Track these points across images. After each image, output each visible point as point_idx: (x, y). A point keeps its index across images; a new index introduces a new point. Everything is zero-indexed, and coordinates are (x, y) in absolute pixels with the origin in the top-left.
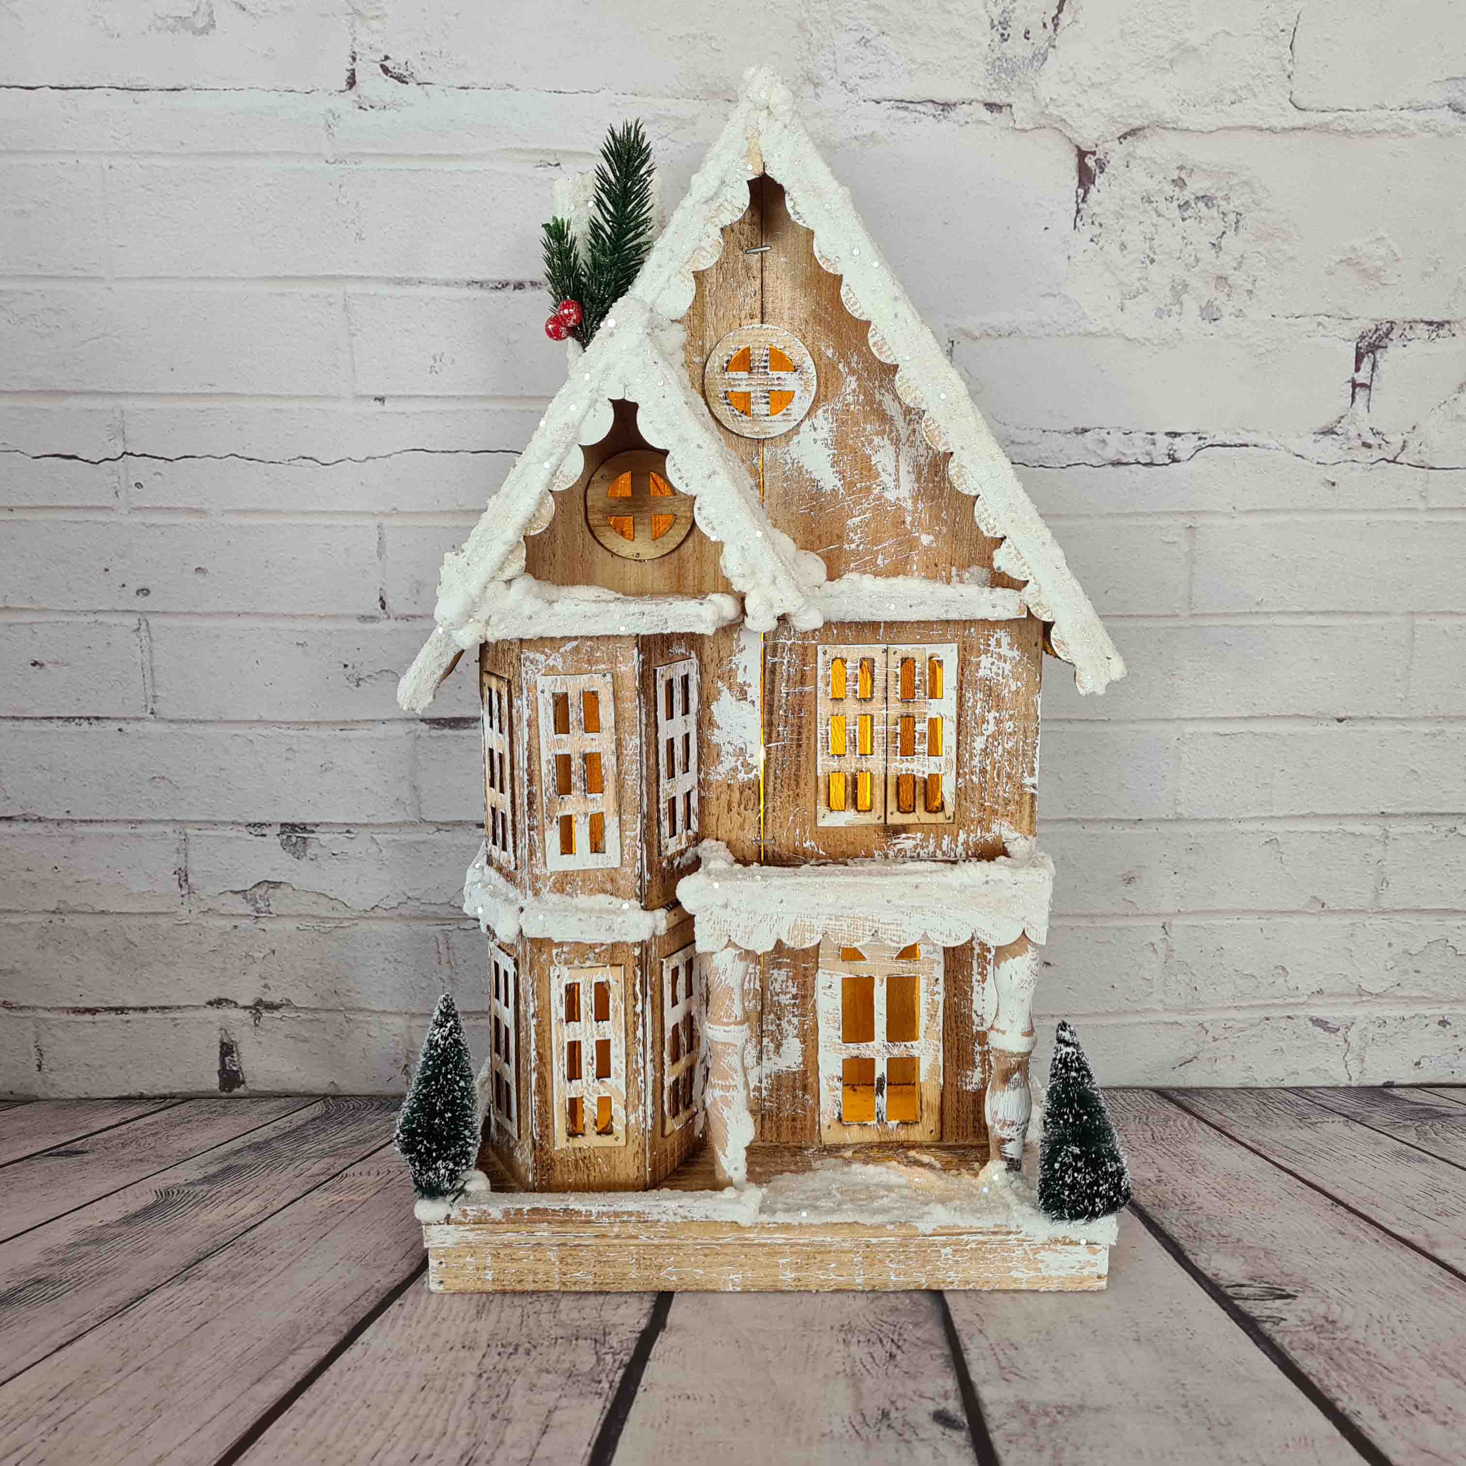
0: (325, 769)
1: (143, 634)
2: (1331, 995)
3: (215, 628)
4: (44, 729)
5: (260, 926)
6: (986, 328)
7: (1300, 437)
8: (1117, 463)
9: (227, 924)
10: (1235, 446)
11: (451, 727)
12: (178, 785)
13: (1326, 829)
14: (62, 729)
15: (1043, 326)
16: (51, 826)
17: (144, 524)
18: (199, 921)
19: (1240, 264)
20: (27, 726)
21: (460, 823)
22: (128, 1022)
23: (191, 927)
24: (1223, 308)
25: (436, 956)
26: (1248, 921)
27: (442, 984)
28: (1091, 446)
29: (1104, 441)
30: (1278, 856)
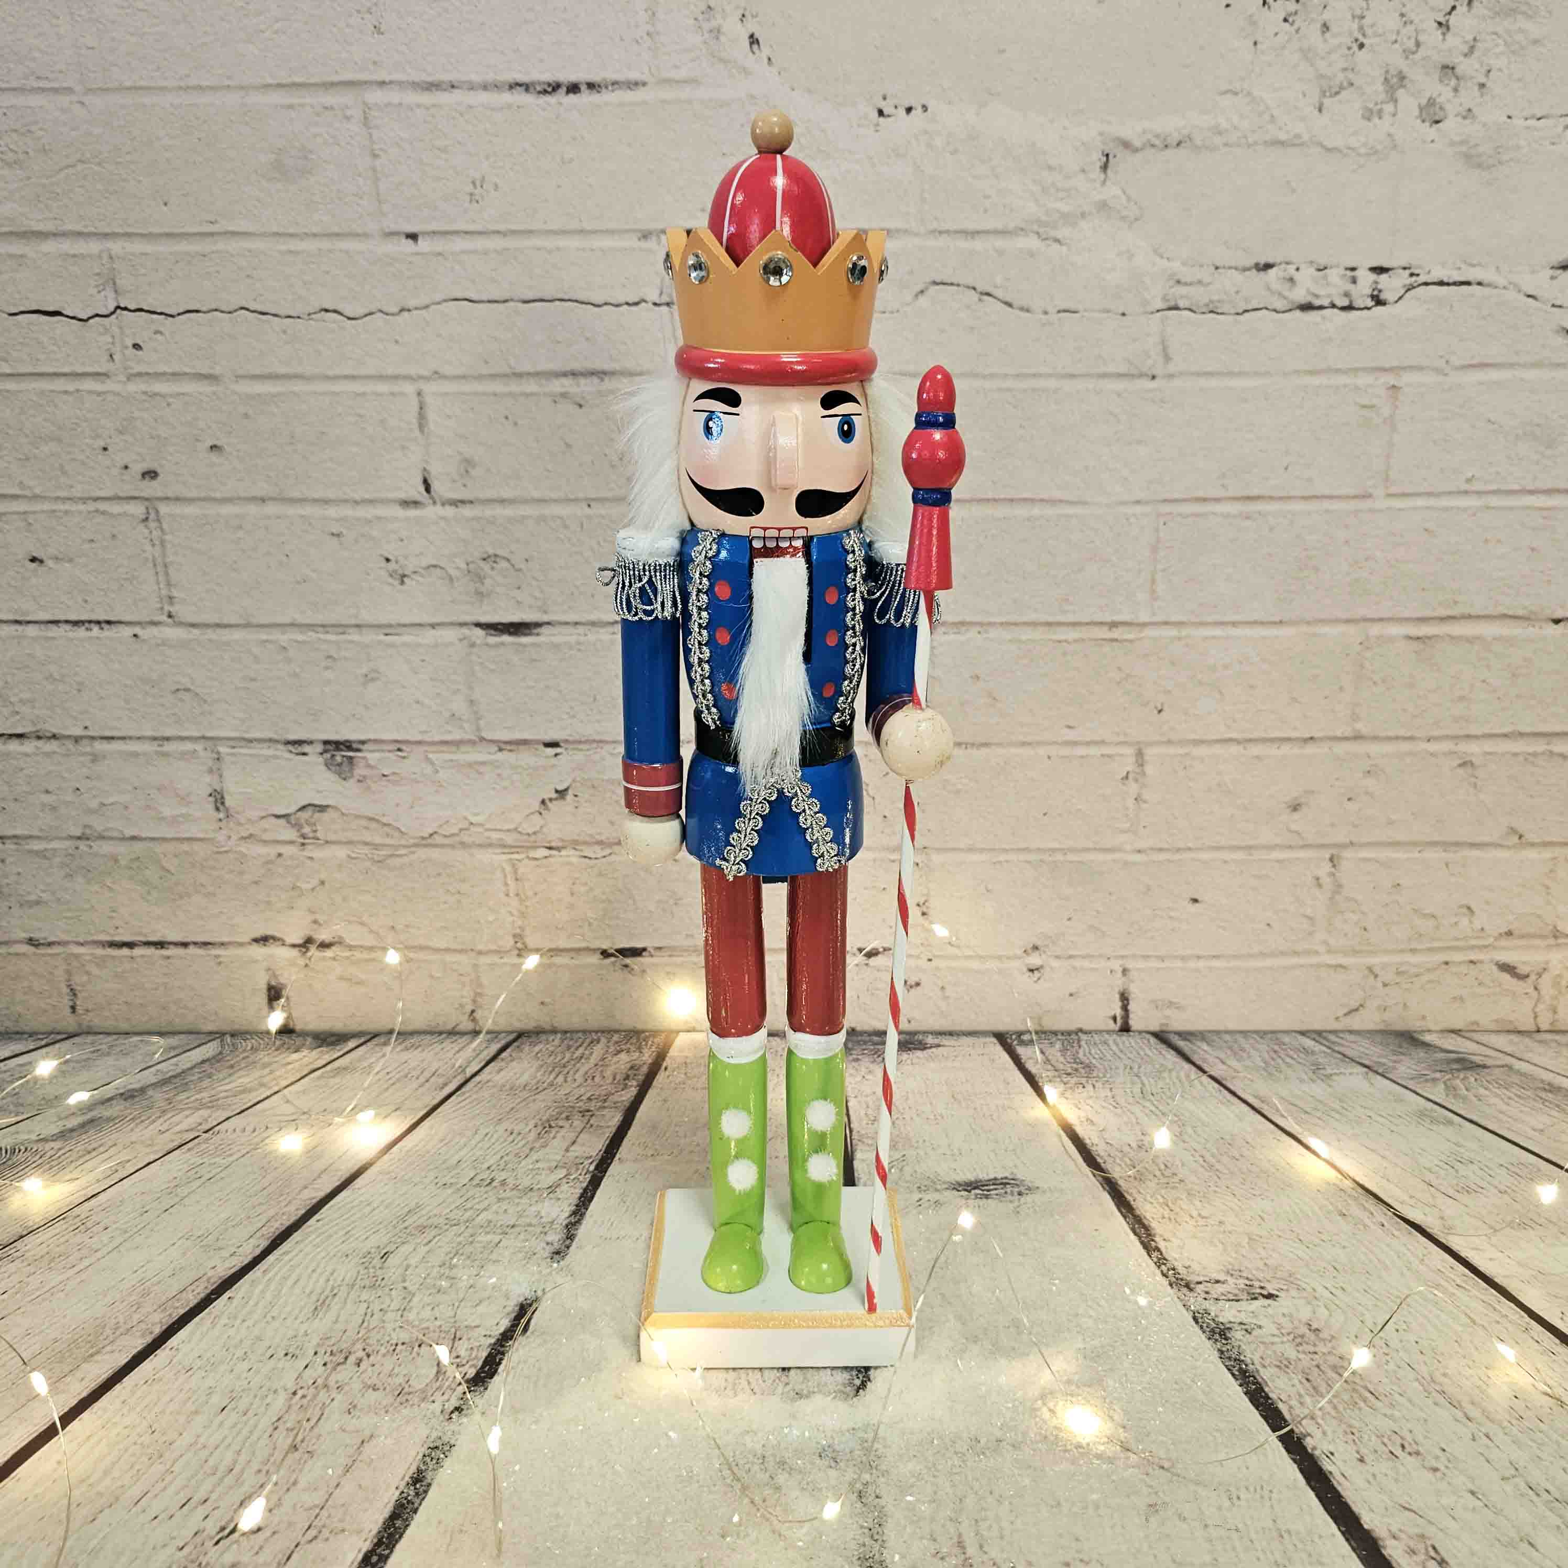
0: (368, 679)
1: (153, 525)
2: (1522, 937)
3: (237, 516)
4: (50, 634)
5: (306, 853)
6: (1150, 136)
7: (1533, 272)
8: (1307, 307)
9: (272, 851)
10: (1455, 284)
11: (510, 634)
12: (206, 697)
13: (1531, 750)
14: (71, 634)
15: (1220, 133)
16: (70, 744)
17: (145, 393)
18: (238, 849)
19: (1472, 49)
20: (31, 630)
21: (525, 742)
22: (168, 958)
23: (231, 856)
24: (1448, 107)
25: (504, 889)
26: (1431, 855)
27: (511, 919)
28: (1276, 286)
29: (1291, 280)
30: (1473, 780)
